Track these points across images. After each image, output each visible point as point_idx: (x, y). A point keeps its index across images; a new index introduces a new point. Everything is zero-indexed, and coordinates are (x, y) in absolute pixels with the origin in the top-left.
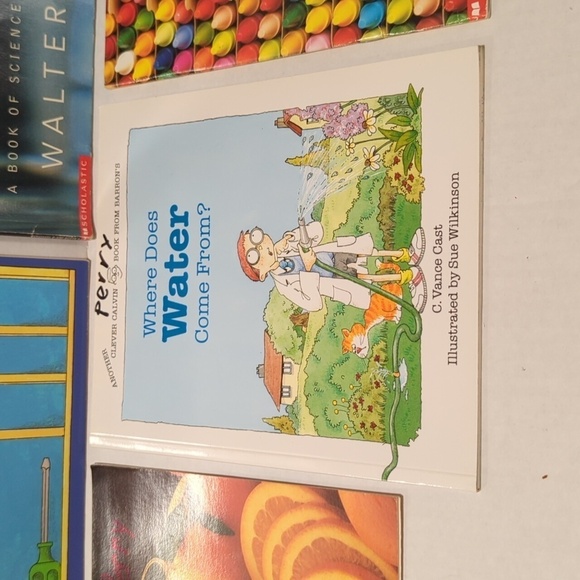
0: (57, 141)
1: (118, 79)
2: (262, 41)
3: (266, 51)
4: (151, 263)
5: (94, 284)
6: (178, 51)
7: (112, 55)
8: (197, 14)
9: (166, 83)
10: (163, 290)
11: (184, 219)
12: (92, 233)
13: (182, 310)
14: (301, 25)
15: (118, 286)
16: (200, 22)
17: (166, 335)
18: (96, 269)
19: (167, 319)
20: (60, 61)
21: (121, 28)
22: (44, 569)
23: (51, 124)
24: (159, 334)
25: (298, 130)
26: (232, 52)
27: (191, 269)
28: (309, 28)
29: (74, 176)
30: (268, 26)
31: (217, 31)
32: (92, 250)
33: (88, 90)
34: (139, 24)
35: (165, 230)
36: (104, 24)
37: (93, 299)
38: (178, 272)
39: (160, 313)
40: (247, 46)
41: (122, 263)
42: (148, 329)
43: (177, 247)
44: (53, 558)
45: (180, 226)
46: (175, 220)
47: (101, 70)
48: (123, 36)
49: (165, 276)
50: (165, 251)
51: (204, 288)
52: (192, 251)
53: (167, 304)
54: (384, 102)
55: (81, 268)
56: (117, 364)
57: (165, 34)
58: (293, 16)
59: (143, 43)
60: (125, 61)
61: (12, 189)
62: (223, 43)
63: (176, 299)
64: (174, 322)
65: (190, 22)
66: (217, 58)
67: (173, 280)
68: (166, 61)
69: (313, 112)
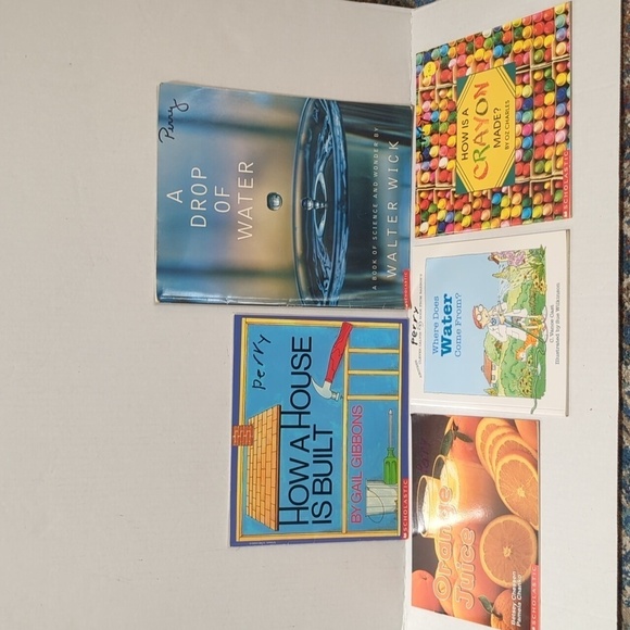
0: (393, 264)
1: (421, 235)
2: (483, 222)
3: (485, 226)
4: (436, 320)
5: (411, 330)
6: (447, 224)
7: (418, 224)
8: (455, 207)
9: (442, 238)
10: (441, 333)
11: (450, 300)
12: (410, 306)
13: (450, 342)
14: (498, 216)
15: (421, 331)
16: (457, 211)
17: (443, 353)
18: (412, 323)
19: (443, 346)
20: (395, 227)
21: (422, 211)
22: (390, 460)
23: (391, 257)
24: (440, 353)
25: (498, 262)
26: (470, 226)
27: (453, 323)
28: (502, 218)
29: (401, 280)
30: (485, 215)
31: (464, 216)
32: (409, 314)
33: (408, 239)
34: (430, 210)
35: (442, 305)
36: (415, 209)
37: (411, 337)
38: (448, 325)
39: (440, 343)
40: (476, 223)
41: (423, 320)
42: (435, 350)
43: (447, 313)
44: (395, 456)
45: (448, 303)
46: (446, 300)
47: (413, 230)
48: (423, 215)
49: (442, 326)
50: (442, 315)
51: (459, 332)
52: (453, 315)
53: (443, 339)
54: (531, 251)
55: (405, 323)
56: (422, 367)
57: (441, 215)
58: (495, 211)
59: (432, 219)
60: (424, 227)
61: (374, 288)
62: (467, 221)
63: (447, 337)
64: (446, 347)
65: (453, 211)
66: (464, 228)
67: (446, 328)
68: (442, 227)
69: (503, 254)
